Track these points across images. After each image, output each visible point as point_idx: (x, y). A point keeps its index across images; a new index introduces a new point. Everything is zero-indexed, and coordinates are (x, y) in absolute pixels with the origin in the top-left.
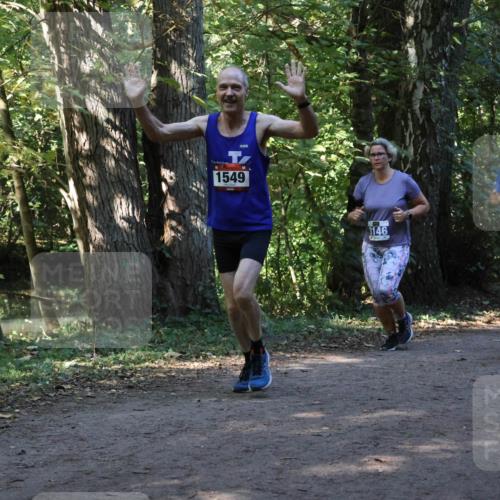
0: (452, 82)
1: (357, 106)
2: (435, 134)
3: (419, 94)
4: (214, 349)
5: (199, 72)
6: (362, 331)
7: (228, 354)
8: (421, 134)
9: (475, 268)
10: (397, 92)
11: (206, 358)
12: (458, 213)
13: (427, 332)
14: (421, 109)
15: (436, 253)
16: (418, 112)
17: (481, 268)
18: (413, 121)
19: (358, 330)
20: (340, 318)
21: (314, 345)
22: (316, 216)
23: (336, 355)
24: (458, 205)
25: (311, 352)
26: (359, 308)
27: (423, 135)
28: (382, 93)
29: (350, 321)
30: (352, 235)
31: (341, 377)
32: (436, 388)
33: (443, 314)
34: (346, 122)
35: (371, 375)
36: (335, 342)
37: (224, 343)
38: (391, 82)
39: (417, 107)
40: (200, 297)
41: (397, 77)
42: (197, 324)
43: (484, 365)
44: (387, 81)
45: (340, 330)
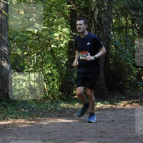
0: (110, 8)
1: (71, 17)
2: (103, 29)
3: (97, 12)
4: (11, 116)
5: (5, 1)
6: (73, 109)
7: (17, 118)
8: (97, 29)
9: (119, 84)
10: (88, 12)
11: (8, 120)
12: (113, 61)
13: (99, 109)
14: (97, 19)
15: (104, 78)
16: (96, 20)
17: (122, 83)
18: (94, 23)
19: (71, 109)
20: (64, 103)
21: (53, 114)
22: (55, 61)
23: (62, 118)
24: (113, 58)
25: (52, 118)
26: (72, 100)
27: (98, 29)
28: (81, 12)
29: (68, 105)
30: (69, 70)
31: (63, 128)
32: (101, 132)
33: (106, 102)
34: (67, 23)
35: (75, 127)
36: (62, 113)
37: (16, 114)
38: (85, 7)
39: (96, 18)
40: (6, 95)
41: (88, 5)
42: (4, 106)
43: (121, 123)
44: (83, 7)
45: (64, 108)
